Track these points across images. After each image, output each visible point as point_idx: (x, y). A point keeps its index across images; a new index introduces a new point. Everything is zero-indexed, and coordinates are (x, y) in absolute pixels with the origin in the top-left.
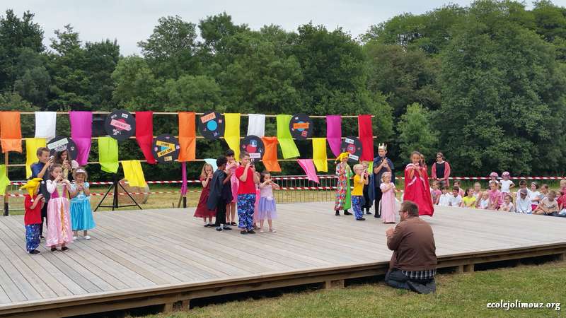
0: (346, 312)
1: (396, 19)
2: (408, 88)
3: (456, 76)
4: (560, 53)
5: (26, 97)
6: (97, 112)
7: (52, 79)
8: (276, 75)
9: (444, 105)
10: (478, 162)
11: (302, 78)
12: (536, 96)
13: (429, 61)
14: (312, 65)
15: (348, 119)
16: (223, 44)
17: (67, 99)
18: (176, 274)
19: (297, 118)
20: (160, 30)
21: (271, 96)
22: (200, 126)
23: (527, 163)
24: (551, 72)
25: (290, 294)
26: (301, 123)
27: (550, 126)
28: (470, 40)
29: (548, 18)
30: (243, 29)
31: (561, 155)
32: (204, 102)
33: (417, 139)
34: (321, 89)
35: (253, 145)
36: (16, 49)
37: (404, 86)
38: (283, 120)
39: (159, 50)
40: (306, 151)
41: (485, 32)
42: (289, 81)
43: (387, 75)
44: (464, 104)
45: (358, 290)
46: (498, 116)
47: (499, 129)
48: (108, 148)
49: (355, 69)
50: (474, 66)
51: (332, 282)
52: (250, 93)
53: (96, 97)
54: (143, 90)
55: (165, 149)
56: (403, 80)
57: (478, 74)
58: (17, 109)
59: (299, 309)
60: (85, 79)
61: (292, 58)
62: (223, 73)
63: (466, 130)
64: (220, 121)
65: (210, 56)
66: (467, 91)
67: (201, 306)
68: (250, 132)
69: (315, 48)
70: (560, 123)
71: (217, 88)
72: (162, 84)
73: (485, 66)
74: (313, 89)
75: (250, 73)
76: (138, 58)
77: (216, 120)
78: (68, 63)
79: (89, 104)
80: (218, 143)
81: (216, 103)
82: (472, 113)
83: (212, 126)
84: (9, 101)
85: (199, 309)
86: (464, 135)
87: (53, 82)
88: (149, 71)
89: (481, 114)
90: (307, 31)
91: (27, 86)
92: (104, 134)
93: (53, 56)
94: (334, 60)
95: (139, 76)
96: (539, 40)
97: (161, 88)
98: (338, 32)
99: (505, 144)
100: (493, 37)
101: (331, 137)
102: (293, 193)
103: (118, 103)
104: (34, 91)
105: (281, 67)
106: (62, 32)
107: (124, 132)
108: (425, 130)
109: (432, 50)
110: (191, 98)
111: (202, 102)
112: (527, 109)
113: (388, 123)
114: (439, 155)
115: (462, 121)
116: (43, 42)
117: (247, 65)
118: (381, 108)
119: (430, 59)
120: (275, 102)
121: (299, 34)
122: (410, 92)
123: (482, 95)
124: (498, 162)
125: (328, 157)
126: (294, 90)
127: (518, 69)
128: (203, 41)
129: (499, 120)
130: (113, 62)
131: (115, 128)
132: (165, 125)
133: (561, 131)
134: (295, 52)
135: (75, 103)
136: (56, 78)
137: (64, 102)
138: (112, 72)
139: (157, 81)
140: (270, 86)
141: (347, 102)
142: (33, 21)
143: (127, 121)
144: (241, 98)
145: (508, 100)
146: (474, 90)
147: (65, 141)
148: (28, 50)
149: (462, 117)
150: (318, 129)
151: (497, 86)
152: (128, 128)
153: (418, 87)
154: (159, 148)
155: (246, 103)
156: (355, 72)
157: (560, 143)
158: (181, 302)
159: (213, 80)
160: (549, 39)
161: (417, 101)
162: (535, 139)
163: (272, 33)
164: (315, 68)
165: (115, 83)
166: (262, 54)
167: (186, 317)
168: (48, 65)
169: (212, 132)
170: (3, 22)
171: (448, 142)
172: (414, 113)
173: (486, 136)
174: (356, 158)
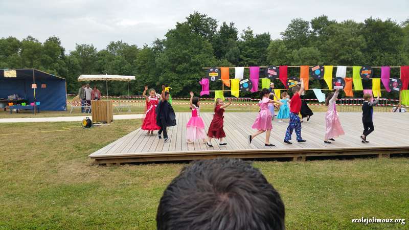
0: (391, 171)
5: (230, 61)
6: (261, 67)
7: (241, 52)
8: (351, 45)
11: (366, 47)
14: (372, 40)
16: (323, 30)
17: (247, 61)
19: (364, 68)
20: (291, 26)
21: (349, 57)
22: (311, 72)
25: (359, 159)
26: (367, 70)
30: (333, 23)
34: (377, 52)
35: (339, 82)
36: (226, 40)
38: (356, 69)
39: (290, 36)
40: (367, 84)
42: (359, 48)
45: (398, 160)
48: (266, 83)
51: (383, 154)
52: (336, 55)
53: (259, 60)
54: (282, 55)
55: (293, 83)
58: (226, 66)
60: (255, 52)
61: (361, 37)
62: (323, 45)
64: (322, 70)
65: (316, 37)
67: (311, 160)
68: (338, 75)
69: (374, 31)
71: (319, 53)
72: (291, 53)
74: (372, 52)
75: (337, 45)
76: (280, 40)
77: (320, 69)
78: (248, 45)
79: (256, 63)
80: (318, 81)
81: (318, 60)
83: (318, 73)
84: (223, 62)
85: (310, 162)
87: (241, 54)
88: (285, 46)
90: (370, 22)
91: (231, 56)
92: (264, 77)
93: (241, 42)
94: (385, 37)
95: (280, 49)
97: (290, 54)
98: (388, 21)
101: (385, 77)
103: (270, 62)
104: (233, 58)
105: (354, 41)
106: (245, 30)
107: (273, 76)
110: (305, 58)
111: (311, 60)
116: (238, 36)
117: (336, 41)
120: (350, 60)
121: (365, 24)
125: (381, 89)
126: (361, 53)
128: (313, 30)
130: (268, 43)
131: (270, 74)
134: (362, 33)
135: (250, 63)
136: (243, 52)
138: (267, 48)
139: (289, 51)
140: (347, 51)
141: (391, 59)
142: (234, 26)
143: (275, 71)
144: (331, 58)
147: (247, 80)
148: (231, 40)
150: (376, 74)
152: (275, 74)
154: (290, 83)
155: (334, 60)
156: (397, 43)
158: (301, 157)
159: (317, 49)
163: (349, 24)
164: (374, 41)
165: (268, 53)
166: (344, 35)
167: (304, 164)
168: (239, 46)
169: (317, 76)
170: (221, 27)
174: (398, 89)
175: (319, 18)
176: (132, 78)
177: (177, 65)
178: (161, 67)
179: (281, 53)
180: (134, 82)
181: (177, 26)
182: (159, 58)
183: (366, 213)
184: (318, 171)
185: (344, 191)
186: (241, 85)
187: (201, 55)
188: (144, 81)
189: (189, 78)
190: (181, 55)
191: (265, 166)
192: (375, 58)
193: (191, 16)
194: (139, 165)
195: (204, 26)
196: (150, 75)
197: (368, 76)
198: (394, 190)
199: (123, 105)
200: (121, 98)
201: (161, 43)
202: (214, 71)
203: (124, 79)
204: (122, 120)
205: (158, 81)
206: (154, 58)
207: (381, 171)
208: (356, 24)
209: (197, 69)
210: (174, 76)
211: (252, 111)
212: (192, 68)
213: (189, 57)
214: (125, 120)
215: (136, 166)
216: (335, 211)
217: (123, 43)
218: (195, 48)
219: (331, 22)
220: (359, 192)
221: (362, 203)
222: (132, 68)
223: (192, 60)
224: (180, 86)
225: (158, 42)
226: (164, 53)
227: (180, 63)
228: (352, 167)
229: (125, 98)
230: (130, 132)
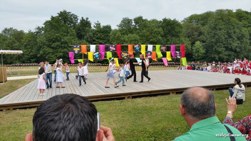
1: (192, 15)
2: (196, 36)
3: (211, 32)
4: (244, 25)
5: (87, 41)
6: (106, 45)
7: (94, 36)
8: (156, 33)
9: (207, 41)
10: (217, 58)
11: (163, 34)
12: (236, 38)
13: (202, 28)
14: (167, 30)
15: (177, 46)
16: (140, 25)
17: (98, 41)
18: (128, 89)
19: (162, 46)
20: (122, 21)
21: (155, 40)
22: (134, 48)
23: (232, 59)
24: (241, 31)
25: (160, 96)
26: (163, 47)
27: (240, 48)
28: (215, 21)
29: (240, 14)
30: (146, 20)
31: (243, 56)
32: (135, 42)
33: (198, 52)
34: (169, 37)
35: (149, 54)
36: (84, 28)
37: (195, 36)
38: (158, 46)
39: (122, 27)
40: (164, 55)
41: (220, 19)
42: (160, 35)
43: (189, 33)
44: (213, 41)
46: (224, 44)
47: (224, 49)
48: (109, 54)
49: (179, 31)
50: (217, 29)
51: (172, 93)
52: (148, 39)
53: (105, 41)
54: (118, 39)
55: (124, 55)
56: (194, 34)
57: (218, 32)
58: (85, 44)
59: (163, 100)
60: (103, 36)
61: (161, 28)
62: (140, 33)
63: (214, 49)
64: (140, 47)
65: (136, 29)
66: (214, 37)
67: (135, 98)
68: (148, 50)
69: (167, 25)
70: (243, 47)
71: (138, 37)
73: (220, 29)
74: (166, 37)
75: (148, 33)
76: (117, 29)
77: (139, 47)
78: (98, 32)
79: (103, 43)
80: (139, 53)
81: (138, 42)
82: (216, 44)
83: (138, 48)
84: (83, 42)
85: (134, 99)
87: (94, 37)
88: (120, 33)
89: (218, 44)
90: (165, 20)
91: (87, 38)
92: (108, 51)
93: (94, 30)
94: (173, 28)
95: (117, 35)
96: (237, 21)
97: (123, 38)
98: (175, 20)
99: (226, 53)
100: (223, 20)
101: (172, 51)
102: (161, 68)
103: (111, 42)
104: (89, 39)
105: (157, 31)
106: (96, 23)
107: (113, 50)
108: (201, 49)
109: (203, 25)
110: (132, 41)
112: (233, 42)
113: (190, 47)
115: (213, 46)
116: (91, 26)
117: (147, 31)
118: (188, 42)
119: (203, 27)
121: (162, 21)
122: (196, 38)
123: (219, 38)
124: (224, 59)
125: (171, 57)
126: (161, 38)
127: (231, 30)
128: (135, 24)
129: (224, 46)
130: (110, 31)
131: (111, 49)
132: (124, 48)
134: (161, 26)
135: (100, 42)
136: (95, 36)
137: (97, 42)
138: (110, 33)
139: (122, 36)
140: (154, 37)
141: (177, 41)
142: (89, 20)
143: (114, 47)
144: (145, 40)
145: (227, 40)
146: (217, 37)
147: (98, 53)
148: (88, 28)
149: (212, 45)
150: (168, 49)
151: (224, 35)
152: (114, 49)
153: (199, 36)
154: (123, 54)
155: (147, 42)
156: (180, 32)
157: (243, 53)
158: (129, 97)
159: (138, 35)
160: (240, 21)
161: (199, 40)
162: (235, 51)
163: (154, 21)
164: (167, 31)
165: (110, 37)
166: (152, 27)
167: (131, 101)
168: (93, 32)
169: (137, 50)
170: (81, 20)
171: (208, 52)
172: (198, 44)
173: (220, 50)
174: (179, 57)
175: (138, 17)
176: (20, 52)
177: (52, 44)
178: (40, 45)
179: (118, 37)
180: (21, 55)
181: (51, 18)
182: (39, 39)
183: (164, 125)
184: (138, 104)
185: (152, 114)
186: (94, 56)
187: (68, 37)
188: (29, 54)
189: (61, 52)
190: (54, 37)
191: (109, 103)
192: (168, 40)
193: (61, 12)
194: (26, 109)
195: (69, 19)
196: (33, 50)
197: (164, 50)
198: (178, 111)
199: (14, 70)
200: (12, 66)
201: (41, 29)
202: (77, 47)
203: (14, 53)
204: (14, 80)
205: (39, 54)
206: (36, 38)
207: (171, 102)
208: (158, 21)
209: (66, 46)
210: (51, 50)
211: (102, 72)
212: (63, 45)
213: (61, 38)
214: (16, 80)
215: (24, 110)
216: (147, 125)
217: (14, 29)
218: (64, 33)
219: (144, 20)
220: (160, 113)
221: (161, 120)
222: (21, 45)
223: (63, 40)
224: (54, 57)
225: (38, 28)
226: (43, 35)
227: (54, 42)
228: (156, 100)
229: (16, 66)
230: (19, 88)
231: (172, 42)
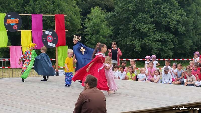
9: (116, 8)
10: (138, 49)
15: (49, 17)
19: (10, 16)
23: (171, 49)
26: (13, 19)
27: (185, 24)
31: (192, 44)
33: (98, 32)
44: (130, 8)
46: (152, 17)
47: (152, 26)
63: (131, 26)
70: (192, 22)
82: (135, 14)
86: (129, 29)
89: (141, 15)
99: (156, 36)
101: (35, 30)
102: (8, 71)
108: (103, 26)
112: (171, 12)
113: (78, 21)
114: (114, 43)
115: (128, 20)
118: (73, 10)
129: (152, 19)
133: (192, 28)
141: (48, 4)
145: (159, 6)
149: (128, 17)
157: (192, 35)
161: (98, 5)
162: (176, 33)
171: (119, 34)
172: (96, 14)
173: (144, 30)
174: (53, 45)
231: (37, 7)
